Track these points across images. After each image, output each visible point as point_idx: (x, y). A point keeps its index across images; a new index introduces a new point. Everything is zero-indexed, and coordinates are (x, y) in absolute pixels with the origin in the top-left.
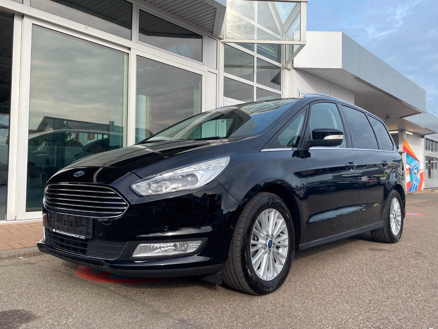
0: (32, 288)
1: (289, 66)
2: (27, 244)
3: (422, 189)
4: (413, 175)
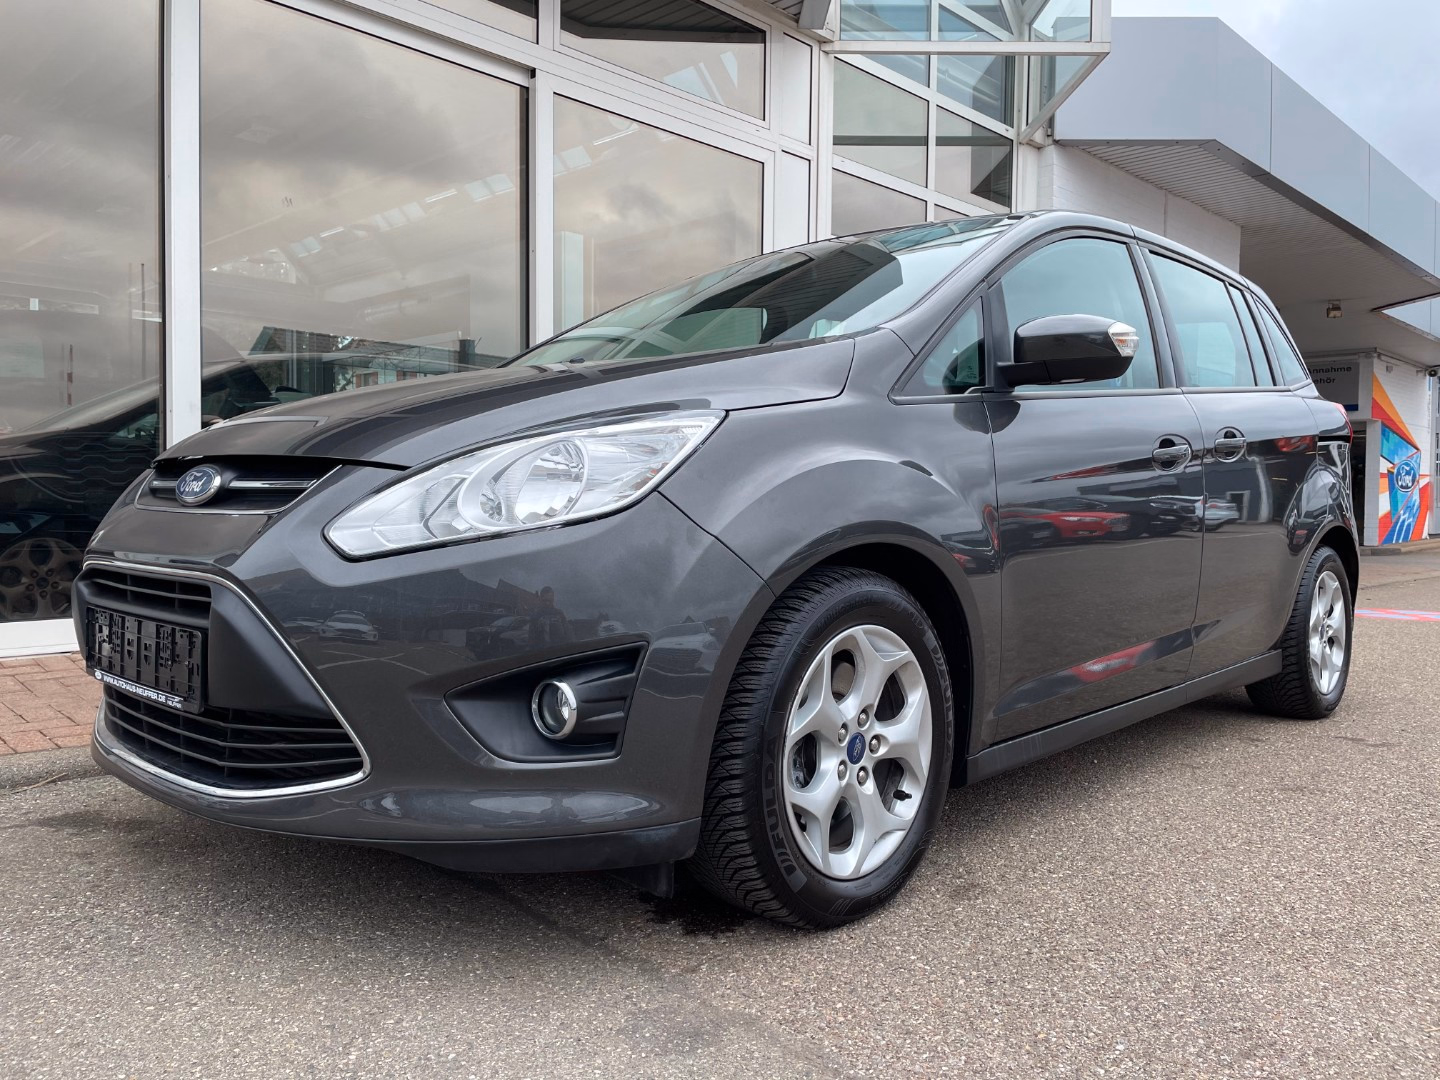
1: (1039, 137)
3: (1425, 534)
4: (1400, 493)
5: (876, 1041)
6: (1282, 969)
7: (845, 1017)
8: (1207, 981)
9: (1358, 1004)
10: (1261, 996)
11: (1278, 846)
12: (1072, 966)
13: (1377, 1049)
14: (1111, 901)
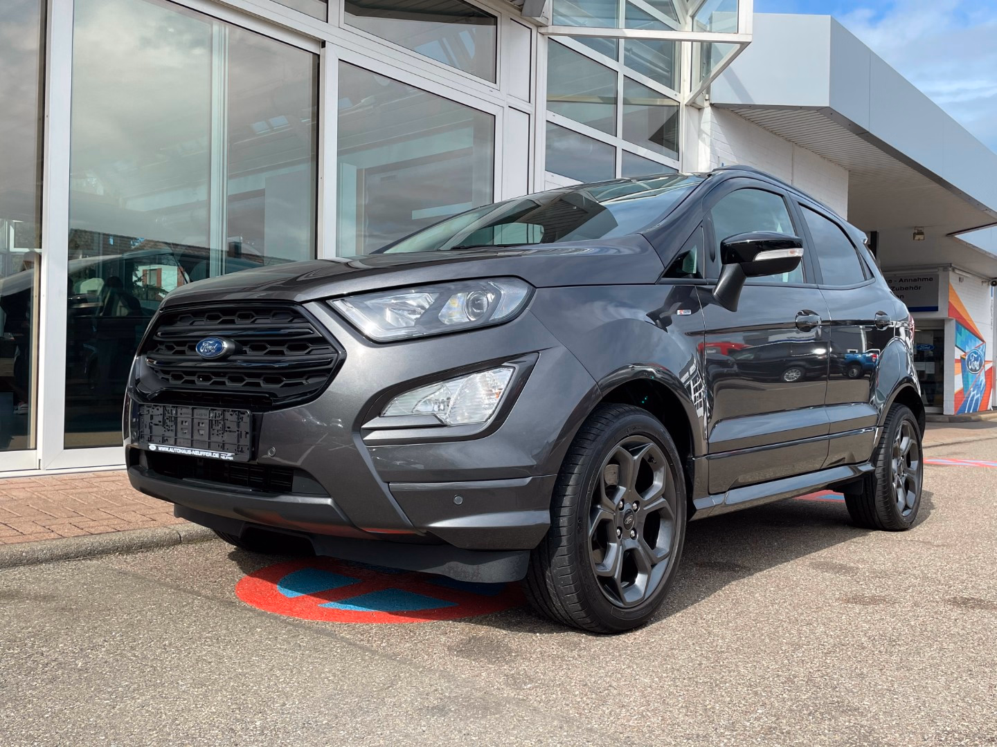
0: (139, 634)
1: (699, 101)
2: (92, 527)
3: (990, 407)
4: (970, 375)
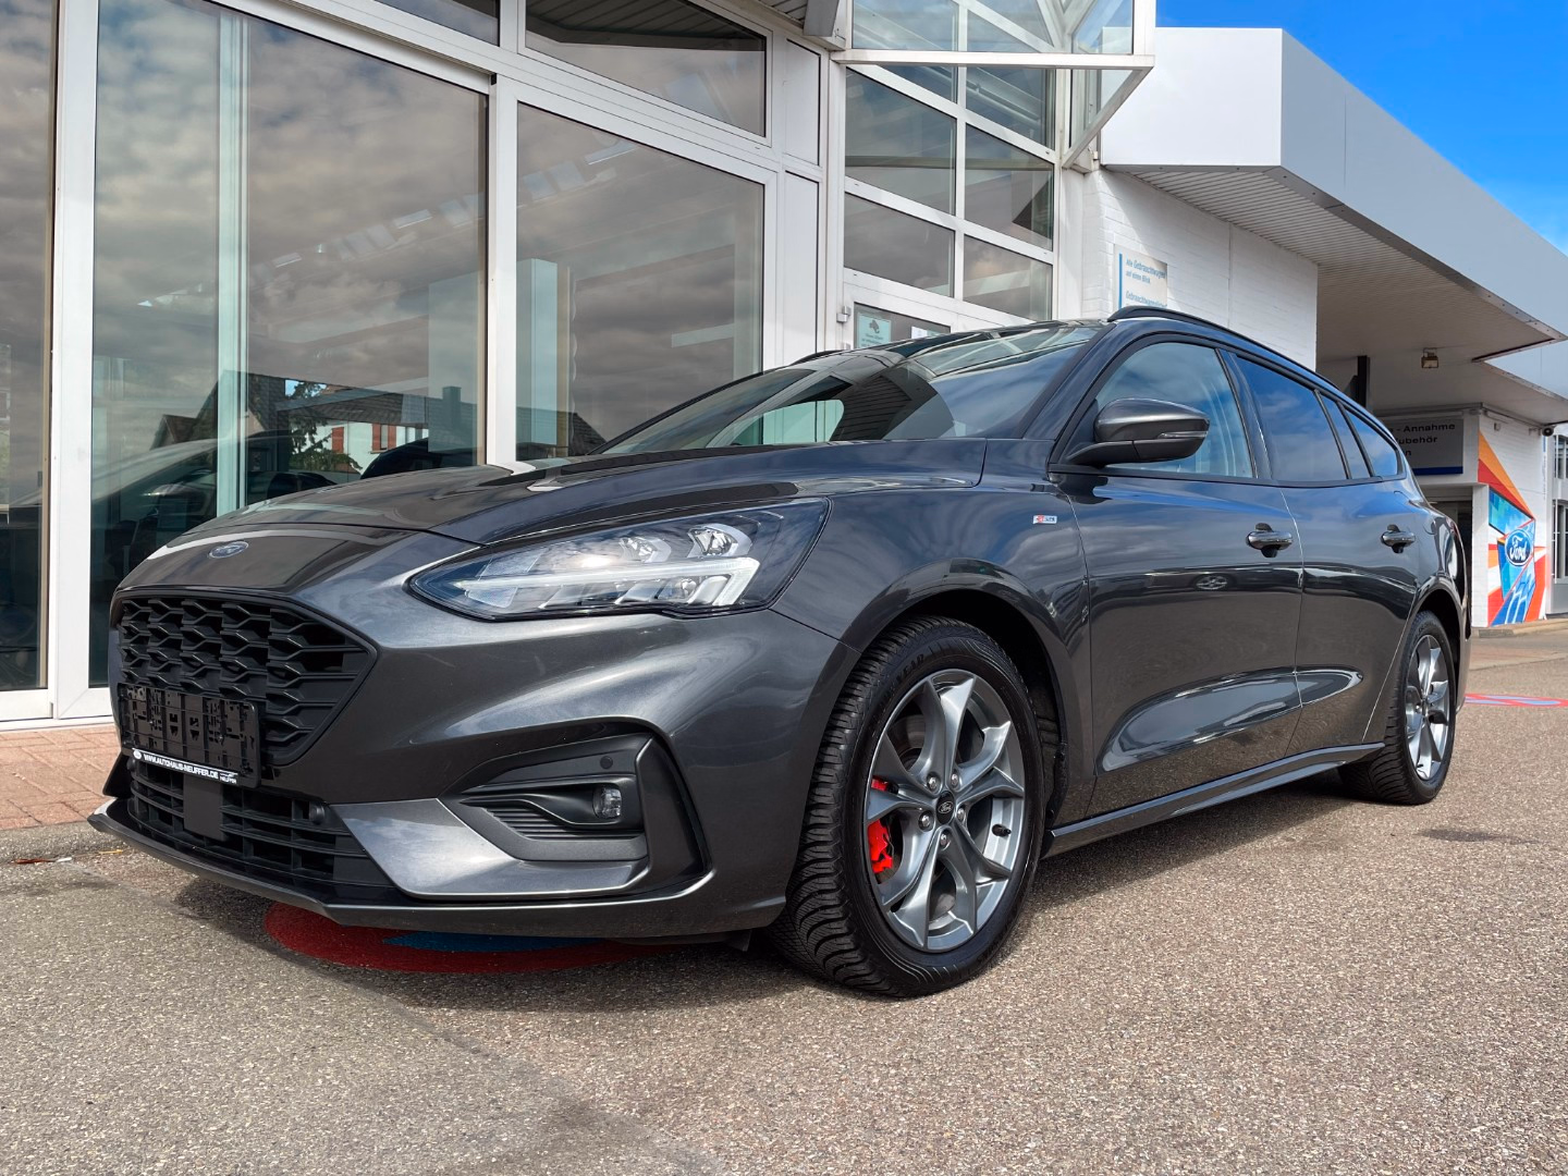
1: (1083, 161)
3: (1542, 614)
4: (1512, 566)
5: (761, 1142)
6: (1236, 1065)
7: (734, 1117)
8: (1150, 1077)
9: (1310, 1102)
10: (1204, 1093)
11: (1273, 939)
12: (1004, 1062)
13: (1317, 1148)
14: (1068, 996)
